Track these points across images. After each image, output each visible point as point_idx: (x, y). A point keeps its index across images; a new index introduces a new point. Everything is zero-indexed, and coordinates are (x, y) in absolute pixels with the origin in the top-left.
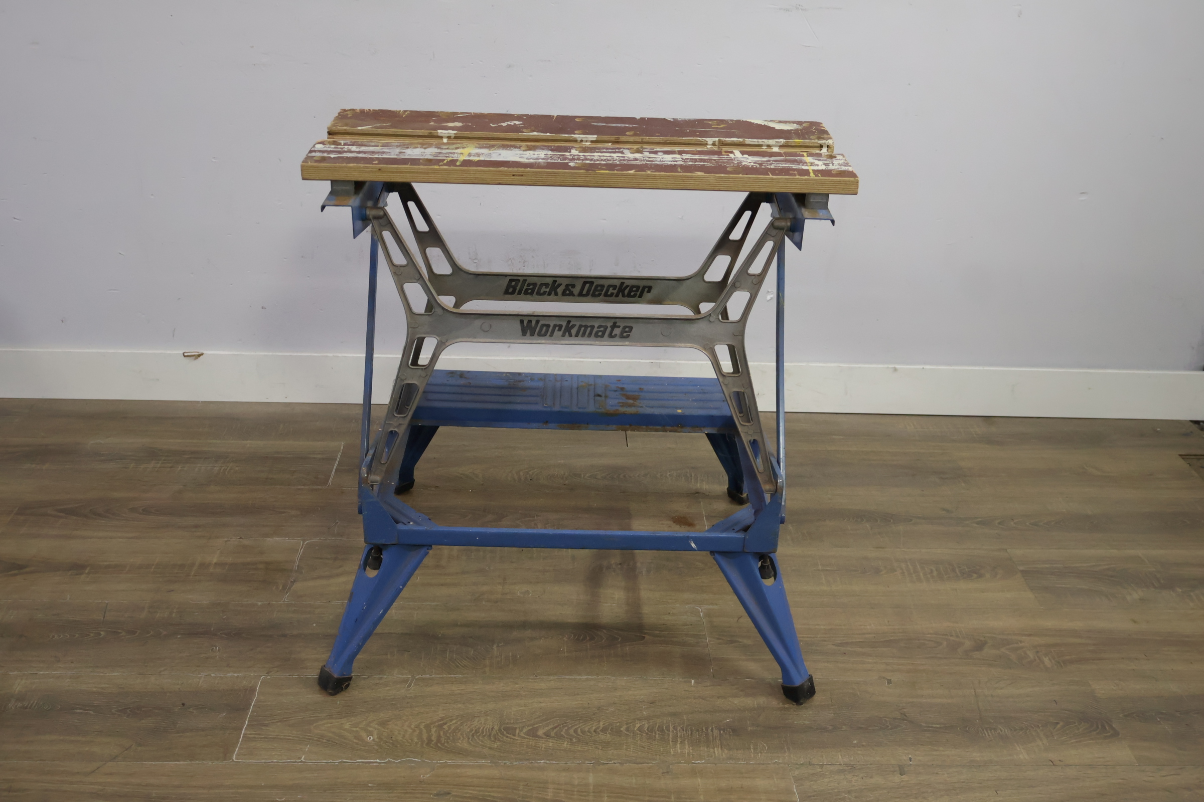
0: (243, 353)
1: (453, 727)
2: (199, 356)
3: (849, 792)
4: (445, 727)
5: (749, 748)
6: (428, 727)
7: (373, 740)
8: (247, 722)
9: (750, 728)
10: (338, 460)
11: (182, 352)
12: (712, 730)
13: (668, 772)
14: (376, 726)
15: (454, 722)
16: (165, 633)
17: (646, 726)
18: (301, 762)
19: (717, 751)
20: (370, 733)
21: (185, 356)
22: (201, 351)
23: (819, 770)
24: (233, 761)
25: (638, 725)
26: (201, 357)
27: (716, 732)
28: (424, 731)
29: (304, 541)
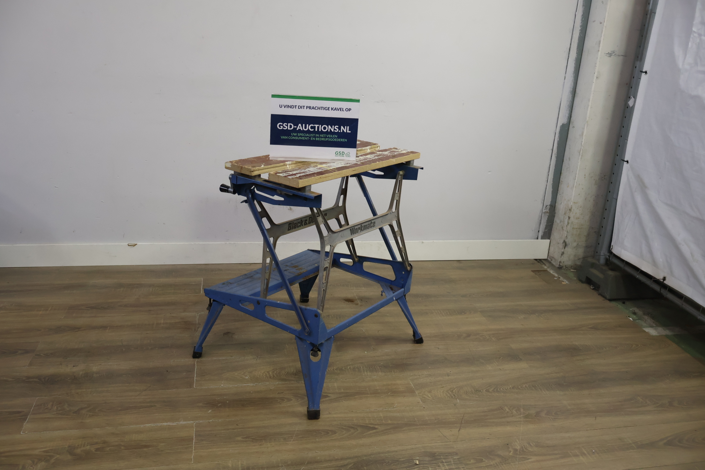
0: (155, 243)
1: (278, 372)
2: (135, 245)
3: (431, 383)
4: (275, 372)
5: (392, 372)
6: (268, 372)
7: (248, 378)
8: (195, 375)
9: (390, 366)
10: (202, 284)
11: (127, 244)
12: (377, 367)
13: (364, 381)
14: (248, 373)
15: (278, 370)
16: (150, 348)
17: (352, 367)
18: (222, 386)
19: (380, 373)
20: (246, 376)
21: (129, 245)
22: (136, 243)
23: (419, 377)
24: (194, 388)
25: (348, 367)
26: (136, 245)
27: (378, 367)
28: (267, 374)
29: (198, 314)
